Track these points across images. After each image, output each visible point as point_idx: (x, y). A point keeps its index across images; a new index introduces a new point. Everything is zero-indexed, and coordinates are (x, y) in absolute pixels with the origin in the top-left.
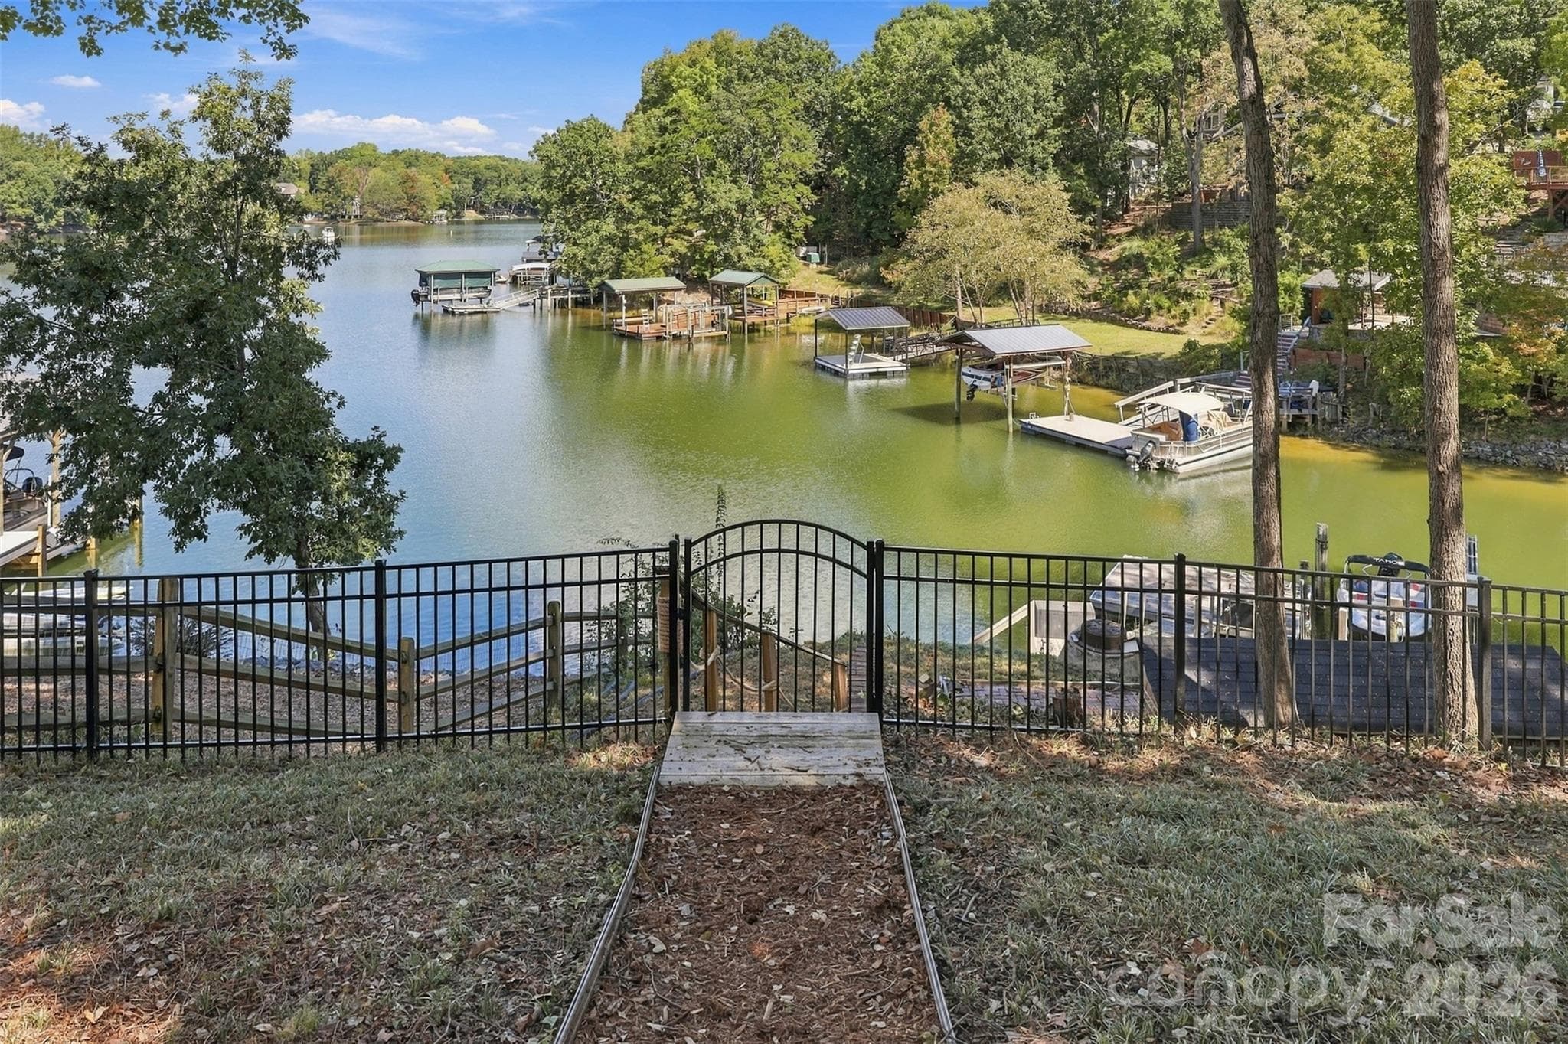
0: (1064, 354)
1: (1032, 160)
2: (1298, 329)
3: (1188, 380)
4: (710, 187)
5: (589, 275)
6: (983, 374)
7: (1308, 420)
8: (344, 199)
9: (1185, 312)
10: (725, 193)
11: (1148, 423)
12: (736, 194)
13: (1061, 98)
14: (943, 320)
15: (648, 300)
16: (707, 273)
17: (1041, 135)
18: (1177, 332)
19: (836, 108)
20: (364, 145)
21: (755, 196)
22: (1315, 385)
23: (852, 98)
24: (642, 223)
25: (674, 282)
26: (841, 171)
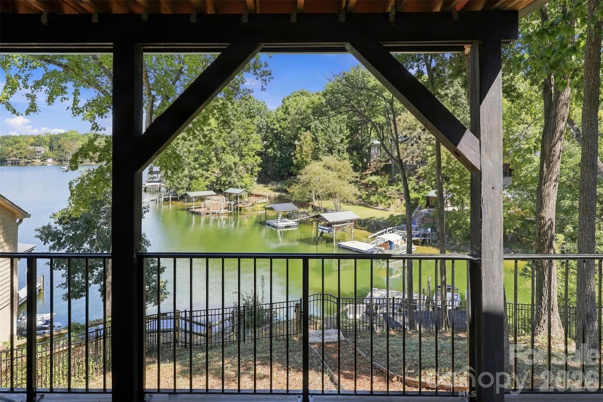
0: (351, 221)
1: (339, 151)
2: (425, 210)
3: (391, 228)
4: (224, 157)
5: (178, 189)
6: (325, 228)
7: (428, 241)
8: (66, 153)
9: (389, 204)
10: (230, 159)
11: (379, 244)
12: (234, 160)
13: (348, 130)
14: (308, 206)
15: (202, 199)
16: (223, 188)
17: (342, 141)
18: (387, 210)
19: (268, 127)
20: (72, 131)
21: (240, 160)
22: (429, 230)
23: (275, 124)
24: (198, 170)
25: (212, 192)
26: (270, 150)
